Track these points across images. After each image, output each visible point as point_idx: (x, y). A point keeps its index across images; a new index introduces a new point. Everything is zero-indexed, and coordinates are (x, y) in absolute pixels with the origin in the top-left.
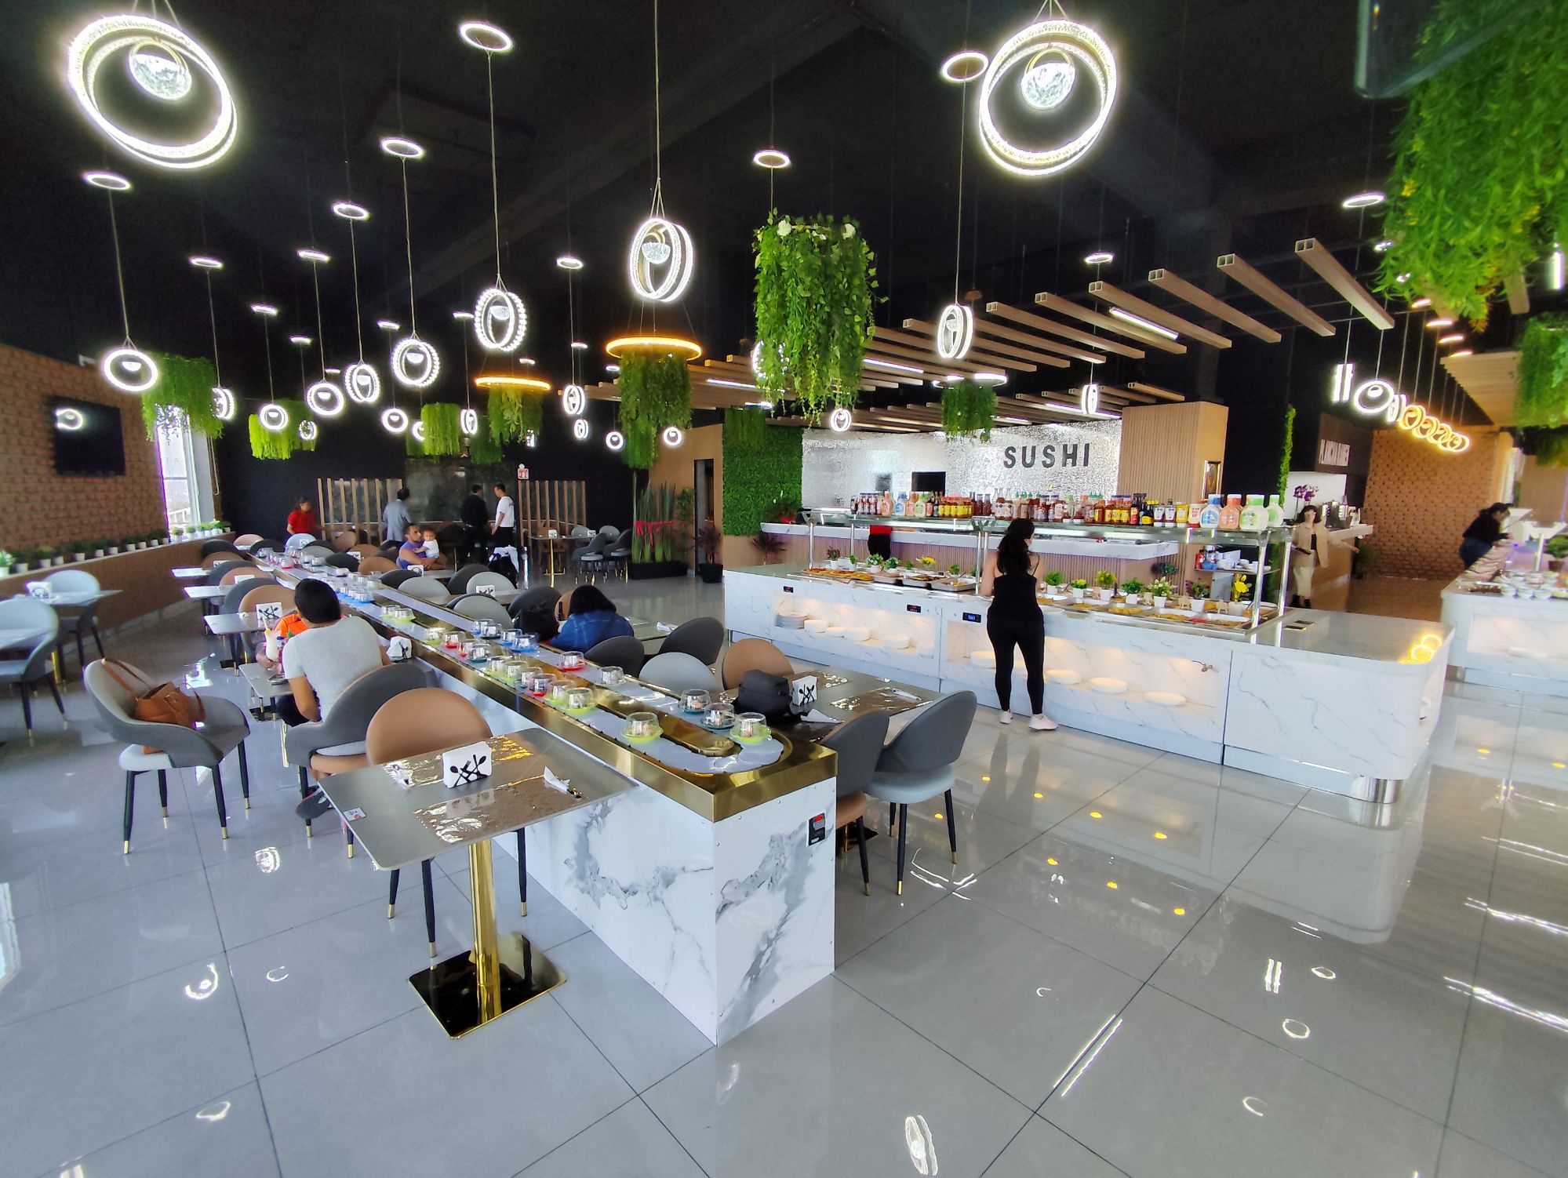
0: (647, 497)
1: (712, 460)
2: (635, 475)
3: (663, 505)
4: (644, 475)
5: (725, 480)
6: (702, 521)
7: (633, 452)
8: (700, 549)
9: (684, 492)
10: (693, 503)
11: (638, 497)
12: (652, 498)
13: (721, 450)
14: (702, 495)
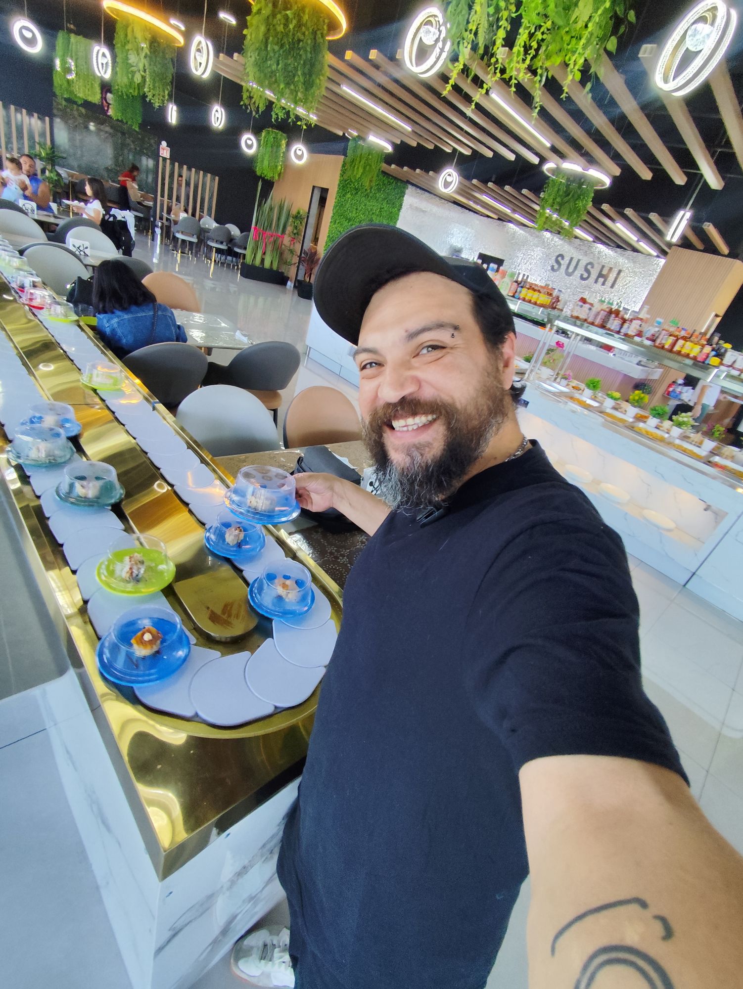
0: (266, 207)
1: (328, 189)
2: (260, 184)
3: (279, 219)
4: (269, 185)
5: (335, 211)
6: (308, 244)
7: (262, 161)
8: (301, 266)
9: (299, 213)
10: (304, 224)
11: (259, 205)
12: (271, 209)
13: (337, 182)
14: (312, 221)
